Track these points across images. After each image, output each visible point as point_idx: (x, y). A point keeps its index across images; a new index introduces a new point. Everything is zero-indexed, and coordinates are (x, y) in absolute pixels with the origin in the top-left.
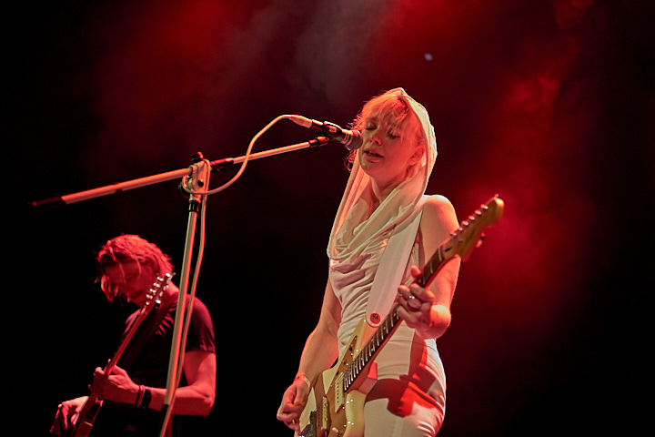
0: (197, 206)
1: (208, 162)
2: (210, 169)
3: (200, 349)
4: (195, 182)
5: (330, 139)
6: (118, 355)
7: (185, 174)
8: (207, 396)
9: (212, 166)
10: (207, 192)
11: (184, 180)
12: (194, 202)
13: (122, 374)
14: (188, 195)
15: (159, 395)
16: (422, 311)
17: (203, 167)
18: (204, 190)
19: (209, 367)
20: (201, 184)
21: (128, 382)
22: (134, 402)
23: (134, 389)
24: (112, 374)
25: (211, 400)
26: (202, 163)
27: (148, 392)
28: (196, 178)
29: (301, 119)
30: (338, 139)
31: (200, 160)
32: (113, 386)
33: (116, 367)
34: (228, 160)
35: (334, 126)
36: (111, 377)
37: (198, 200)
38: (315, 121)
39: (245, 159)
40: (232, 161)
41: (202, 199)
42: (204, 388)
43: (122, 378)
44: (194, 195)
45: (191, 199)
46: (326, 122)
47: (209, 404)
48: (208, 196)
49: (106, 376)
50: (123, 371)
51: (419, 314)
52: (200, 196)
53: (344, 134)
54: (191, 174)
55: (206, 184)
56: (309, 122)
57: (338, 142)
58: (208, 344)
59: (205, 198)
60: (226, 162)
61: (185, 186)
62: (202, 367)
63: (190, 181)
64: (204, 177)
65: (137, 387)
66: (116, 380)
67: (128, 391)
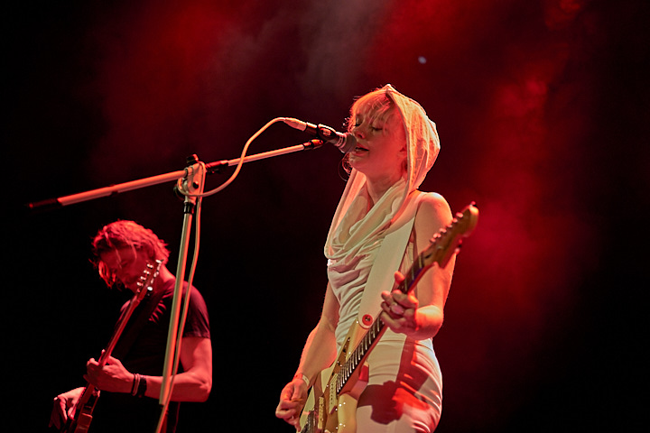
0: (192, 208)
1: (203, 164)
2: (205, 171)
3: (194, 336)
4: (190, 184)
5: (325, 141)
6: (112, 346)
7: (180, 176)
8: (204, 382)
9: (207, 168)
10: (202, 194)
11: (179, 182)
12: (189, 204)
13: (116, 364)
14: (183, 196)
15: (154, 383)
16: (406, 318)
17: (198, 169)
18: (199, 192)
19: (205, 352)
20: (196, 186)
21: (122, 372)
22: (129, 391)
23: (128, 379)
24: (107, 364)
25: (208, 386)
26: (197, 165)
27: (143, 381)
28: (192, 180)
29: (295, 122)
30: (332, 141)
31: (196, 162)
32: (108, 376)
33: (110, 357)
34: (223, 162)
35: (328, 129)
36: (106, 368)
37: (193, 202)
38: (309, 124)
39: (240, 161)
40: (227, 164)
41: (197, 201)
42: (201, 374)
43: (116, 368)
44: (189, 197)
45: (186, 201)
46: (320, 125)
47: (206, 390)
48: (204, 198)
49: (101, 366)
50: (117, 361)
51: (403, 320)
52: (195, 198)
53: (338, 136)
54: (186, 176)
55: (201, 186)
56: (303, 125)
57: (333, 144)
58: (203, 330)
59: (200, 200)
60: (221, 164)
61: (180, 188)
62: (197, 353)
63: (186, 183)
64: (199, 179)
65: (131, 376)
66: (110, 370)
67: (124, 381)
